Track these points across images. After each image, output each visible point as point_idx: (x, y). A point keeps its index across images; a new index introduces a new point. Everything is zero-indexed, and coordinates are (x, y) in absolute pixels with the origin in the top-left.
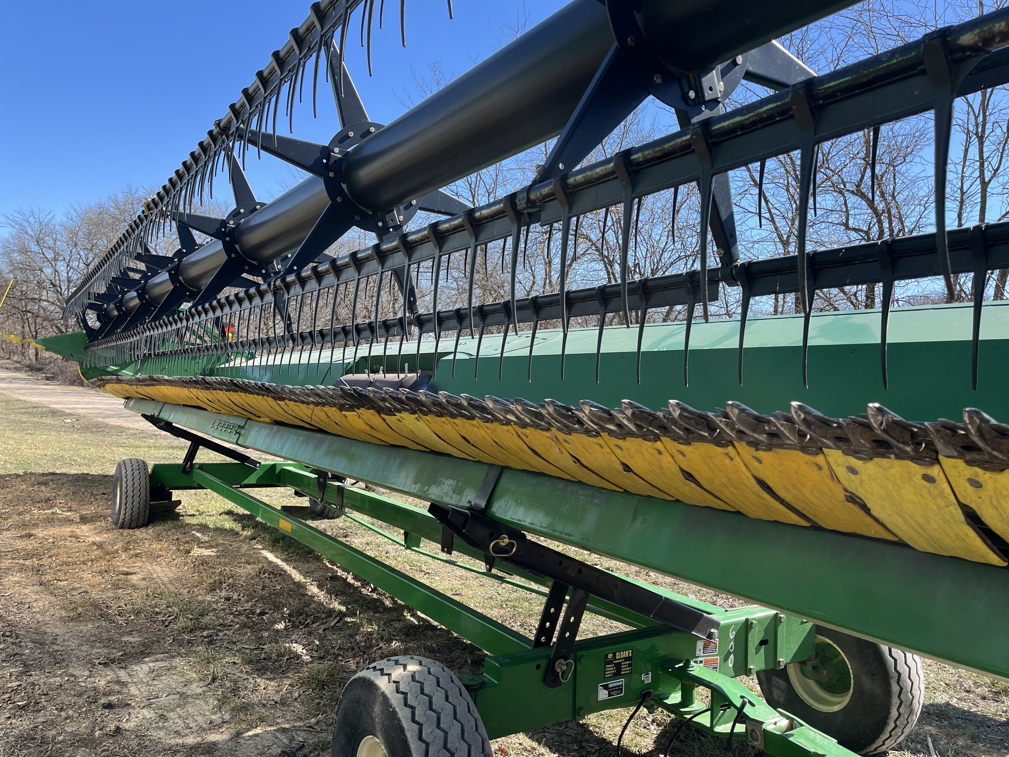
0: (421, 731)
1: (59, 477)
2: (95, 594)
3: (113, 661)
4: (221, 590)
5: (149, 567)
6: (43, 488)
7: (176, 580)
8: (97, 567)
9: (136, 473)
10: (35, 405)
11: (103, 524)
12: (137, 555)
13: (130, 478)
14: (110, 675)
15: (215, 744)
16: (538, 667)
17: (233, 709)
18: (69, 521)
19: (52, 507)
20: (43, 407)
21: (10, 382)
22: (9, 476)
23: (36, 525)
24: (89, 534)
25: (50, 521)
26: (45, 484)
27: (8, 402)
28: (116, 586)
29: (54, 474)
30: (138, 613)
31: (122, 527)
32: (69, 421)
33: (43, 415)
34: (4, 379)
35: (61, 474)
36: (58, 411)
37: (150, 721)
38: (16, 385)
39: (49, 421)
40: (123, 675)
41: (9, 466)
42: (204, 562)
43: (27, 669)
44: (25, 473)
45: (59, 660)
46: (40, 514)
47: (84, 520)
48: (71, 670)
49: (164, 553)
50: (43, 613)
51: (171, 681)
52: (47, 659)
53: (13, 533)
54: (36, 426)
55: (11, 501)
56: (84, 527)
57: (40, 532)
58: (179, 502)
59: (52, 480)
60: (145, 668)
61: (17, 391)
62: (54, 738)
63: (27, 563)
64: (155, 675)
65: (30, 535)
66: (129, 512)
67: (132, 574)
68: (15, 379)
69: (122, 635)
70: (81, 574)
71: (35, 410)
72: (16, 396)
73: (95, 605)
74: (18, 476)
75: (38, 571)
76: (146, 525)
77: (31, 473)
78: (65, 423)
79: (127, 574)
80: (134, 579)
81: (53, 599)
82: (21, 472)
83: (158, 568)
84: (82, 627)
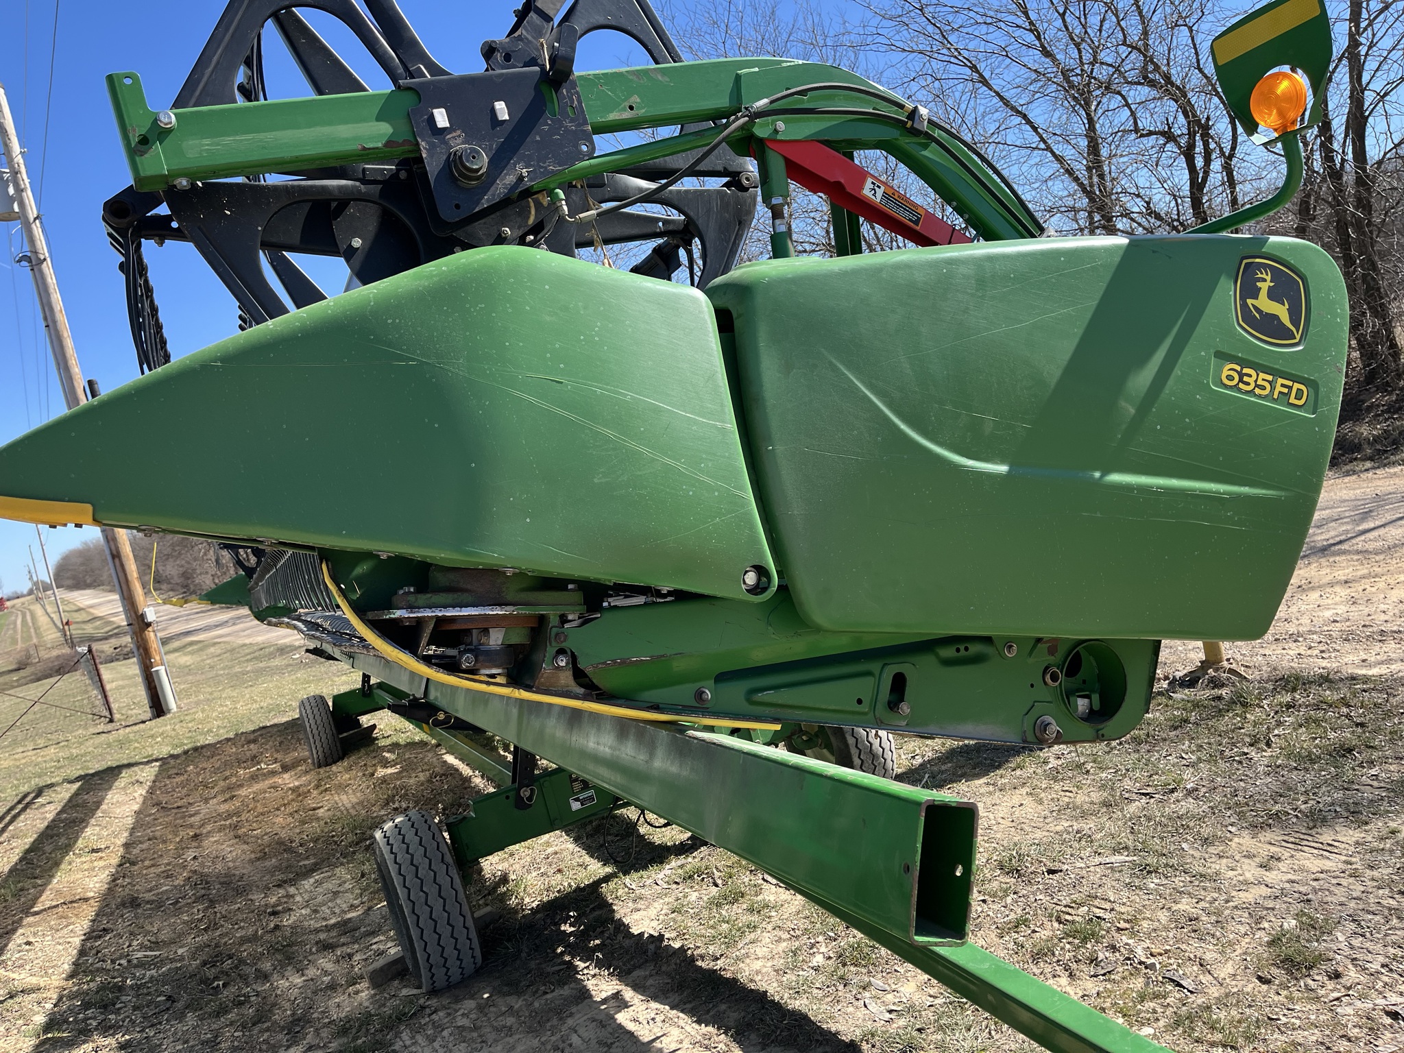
0: (396, 857)
1: (270, 729)
2: (283, 834)
3: (285, 882)
4: (394, 803)
5: (337, 799)
6: (252, 746)
7: (357, 804)
8: (289, 809)
9: (316, 711)
10: (262, 646)
11: (303, 768)
12: (326, 790)
13: (311, 716)
14: (282, 892)
15: (350, 919)
16: (507, 797)
17: (371, 893)
18: (273, 773)
19: (259, 763)
20: (270, 647)
21: (234, 624)
22: (219, 742)
23: (241, 786)
24: (288, 780)
25: (254, 778)
26: (254, 741)
27: (232, 650)
28: (303, 822)
29: (264, 728)
30: (316, 841)
31: (320, 767)
32: (297, 656)
33: (271, 656)
34: (227, 622)
35: (271, 726)
36: (287, 647)
37: (305, 916)
38: (241, 626)
39: (277, 662)
40: (292, 890)
41: (221, 731)
42: (384, 780)
43: (212, 903)
44: (236, 735)
45: (241, 891)
46: (245, 774)
47: (286, 768)
48: (250, 897)
49: (352, 782)
50: (233, 861)
51: (331, 885)
52: (231, 893)
53: (220, 798)
54: (259, 672)
55: (218, 769)
56: (286, 776)
57: (243, 792)
58: (374, 726)
59: (261, 735)
60: (312, 880)
61: (243, 634)
62: (226, 943)
63: (228, 823)
64: (319, 883)
65: (232, 798)
66: (320, 751)
67: (319, 808)
68: (239, 618)
69: (299, 862)
70: (274, 820)
71: (261, 652)
72: (240, 641)
73: (281, 843)
74: (228, 740)
75: (235, 827)
76: (341, 758)
77: (242, 733)
78: (294, 659)
79: (314, 809)
80: (321, 812)
81: (245, 847)
82: (231, 735)
83: (344, 797)
84: (267, 863)
